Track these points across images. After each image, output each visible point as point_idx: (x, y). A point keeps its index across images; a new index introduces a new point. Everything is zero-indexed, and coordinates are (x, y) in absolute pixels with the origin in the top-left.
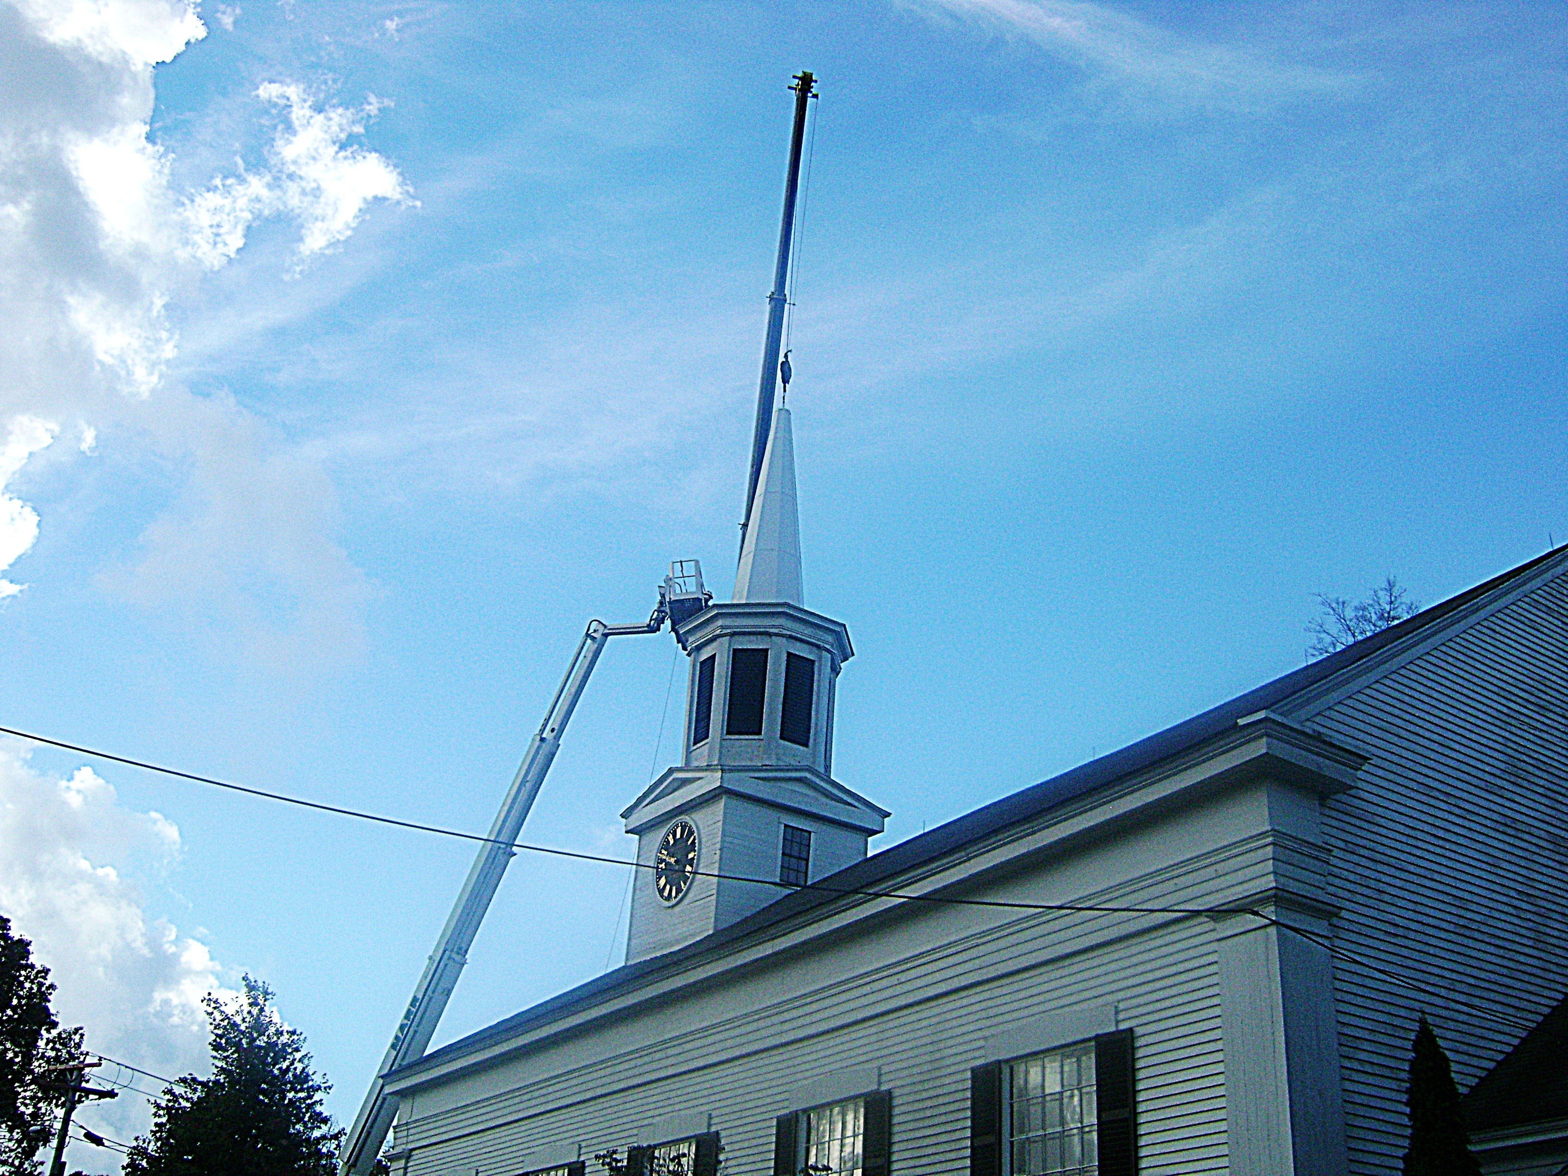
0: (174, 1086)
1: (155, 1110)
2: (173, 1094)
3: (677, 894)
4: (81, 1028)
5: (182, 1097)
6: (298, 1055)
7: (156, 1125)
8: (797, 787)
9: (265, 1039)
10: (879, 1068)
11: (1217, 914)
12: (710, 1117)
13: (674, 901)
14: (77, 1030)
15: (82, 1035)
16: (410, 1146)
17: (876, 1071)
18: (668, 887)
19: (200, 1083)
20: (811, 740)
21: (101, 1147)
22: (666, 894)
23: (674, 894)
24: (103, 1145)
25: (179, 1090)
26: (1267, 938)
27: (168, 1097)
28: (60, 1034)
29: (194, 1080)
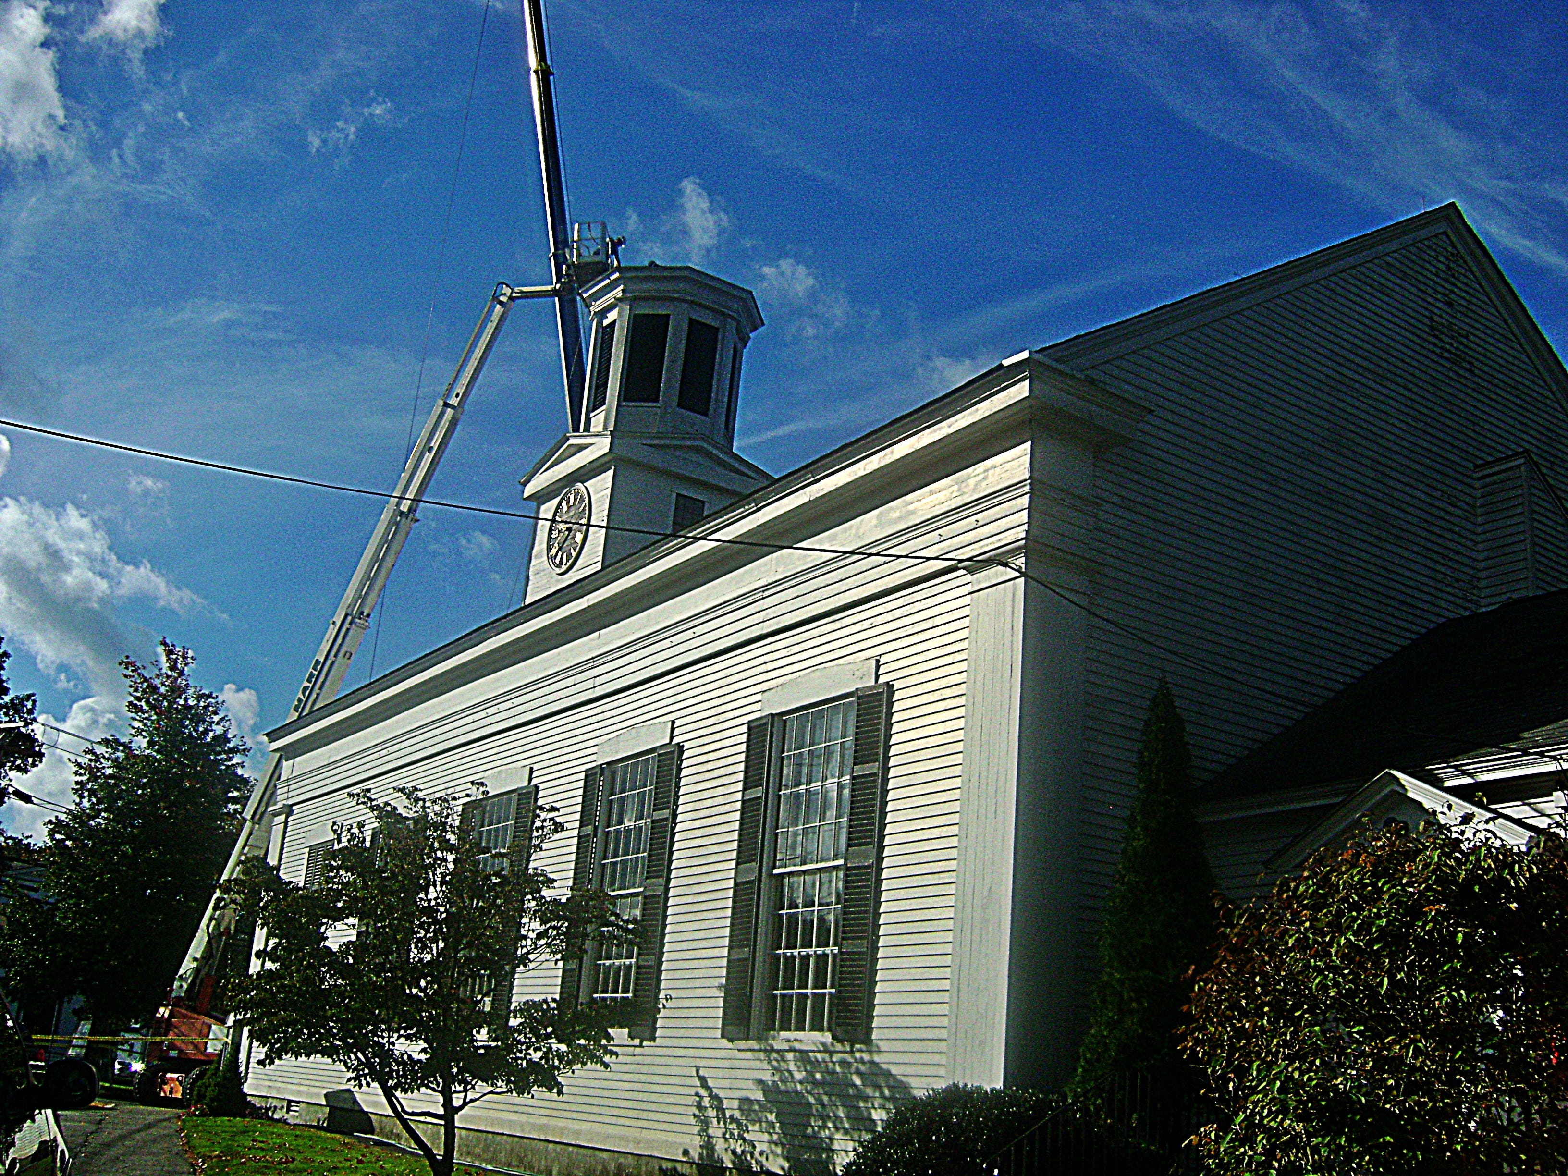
0: (96, 746)
1: (76, 769)
2: (94, 754)
3: (567, 561)
4: (34, 695)
5: (104, 757)
6: (216, 718)
7: (77, 783)
8: (693, 456)
9: (182, 702)
10: (673, 722)
11: (975, 565)
12: (531, 771)
13: (564, 568)
14: (28, 697)
15: (34, 702)
16: (290, 802)
17: (670, 724)
18: (560, 554)
19: (123, 744)
20: (711, 409)
21: (30, 805)
22: (558, 561)
23: (564, 561)
24: (32, 802)
25: (101, 750)
26: (1015, 587)
27: (89, 756)
28: (12, 700)
29: (117, 741)
